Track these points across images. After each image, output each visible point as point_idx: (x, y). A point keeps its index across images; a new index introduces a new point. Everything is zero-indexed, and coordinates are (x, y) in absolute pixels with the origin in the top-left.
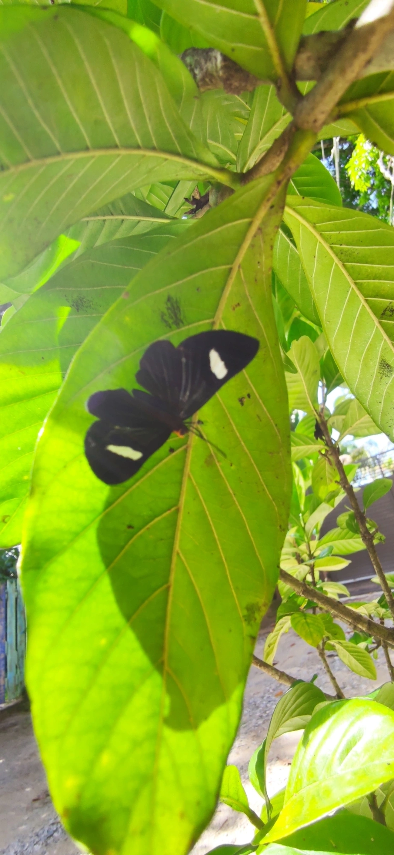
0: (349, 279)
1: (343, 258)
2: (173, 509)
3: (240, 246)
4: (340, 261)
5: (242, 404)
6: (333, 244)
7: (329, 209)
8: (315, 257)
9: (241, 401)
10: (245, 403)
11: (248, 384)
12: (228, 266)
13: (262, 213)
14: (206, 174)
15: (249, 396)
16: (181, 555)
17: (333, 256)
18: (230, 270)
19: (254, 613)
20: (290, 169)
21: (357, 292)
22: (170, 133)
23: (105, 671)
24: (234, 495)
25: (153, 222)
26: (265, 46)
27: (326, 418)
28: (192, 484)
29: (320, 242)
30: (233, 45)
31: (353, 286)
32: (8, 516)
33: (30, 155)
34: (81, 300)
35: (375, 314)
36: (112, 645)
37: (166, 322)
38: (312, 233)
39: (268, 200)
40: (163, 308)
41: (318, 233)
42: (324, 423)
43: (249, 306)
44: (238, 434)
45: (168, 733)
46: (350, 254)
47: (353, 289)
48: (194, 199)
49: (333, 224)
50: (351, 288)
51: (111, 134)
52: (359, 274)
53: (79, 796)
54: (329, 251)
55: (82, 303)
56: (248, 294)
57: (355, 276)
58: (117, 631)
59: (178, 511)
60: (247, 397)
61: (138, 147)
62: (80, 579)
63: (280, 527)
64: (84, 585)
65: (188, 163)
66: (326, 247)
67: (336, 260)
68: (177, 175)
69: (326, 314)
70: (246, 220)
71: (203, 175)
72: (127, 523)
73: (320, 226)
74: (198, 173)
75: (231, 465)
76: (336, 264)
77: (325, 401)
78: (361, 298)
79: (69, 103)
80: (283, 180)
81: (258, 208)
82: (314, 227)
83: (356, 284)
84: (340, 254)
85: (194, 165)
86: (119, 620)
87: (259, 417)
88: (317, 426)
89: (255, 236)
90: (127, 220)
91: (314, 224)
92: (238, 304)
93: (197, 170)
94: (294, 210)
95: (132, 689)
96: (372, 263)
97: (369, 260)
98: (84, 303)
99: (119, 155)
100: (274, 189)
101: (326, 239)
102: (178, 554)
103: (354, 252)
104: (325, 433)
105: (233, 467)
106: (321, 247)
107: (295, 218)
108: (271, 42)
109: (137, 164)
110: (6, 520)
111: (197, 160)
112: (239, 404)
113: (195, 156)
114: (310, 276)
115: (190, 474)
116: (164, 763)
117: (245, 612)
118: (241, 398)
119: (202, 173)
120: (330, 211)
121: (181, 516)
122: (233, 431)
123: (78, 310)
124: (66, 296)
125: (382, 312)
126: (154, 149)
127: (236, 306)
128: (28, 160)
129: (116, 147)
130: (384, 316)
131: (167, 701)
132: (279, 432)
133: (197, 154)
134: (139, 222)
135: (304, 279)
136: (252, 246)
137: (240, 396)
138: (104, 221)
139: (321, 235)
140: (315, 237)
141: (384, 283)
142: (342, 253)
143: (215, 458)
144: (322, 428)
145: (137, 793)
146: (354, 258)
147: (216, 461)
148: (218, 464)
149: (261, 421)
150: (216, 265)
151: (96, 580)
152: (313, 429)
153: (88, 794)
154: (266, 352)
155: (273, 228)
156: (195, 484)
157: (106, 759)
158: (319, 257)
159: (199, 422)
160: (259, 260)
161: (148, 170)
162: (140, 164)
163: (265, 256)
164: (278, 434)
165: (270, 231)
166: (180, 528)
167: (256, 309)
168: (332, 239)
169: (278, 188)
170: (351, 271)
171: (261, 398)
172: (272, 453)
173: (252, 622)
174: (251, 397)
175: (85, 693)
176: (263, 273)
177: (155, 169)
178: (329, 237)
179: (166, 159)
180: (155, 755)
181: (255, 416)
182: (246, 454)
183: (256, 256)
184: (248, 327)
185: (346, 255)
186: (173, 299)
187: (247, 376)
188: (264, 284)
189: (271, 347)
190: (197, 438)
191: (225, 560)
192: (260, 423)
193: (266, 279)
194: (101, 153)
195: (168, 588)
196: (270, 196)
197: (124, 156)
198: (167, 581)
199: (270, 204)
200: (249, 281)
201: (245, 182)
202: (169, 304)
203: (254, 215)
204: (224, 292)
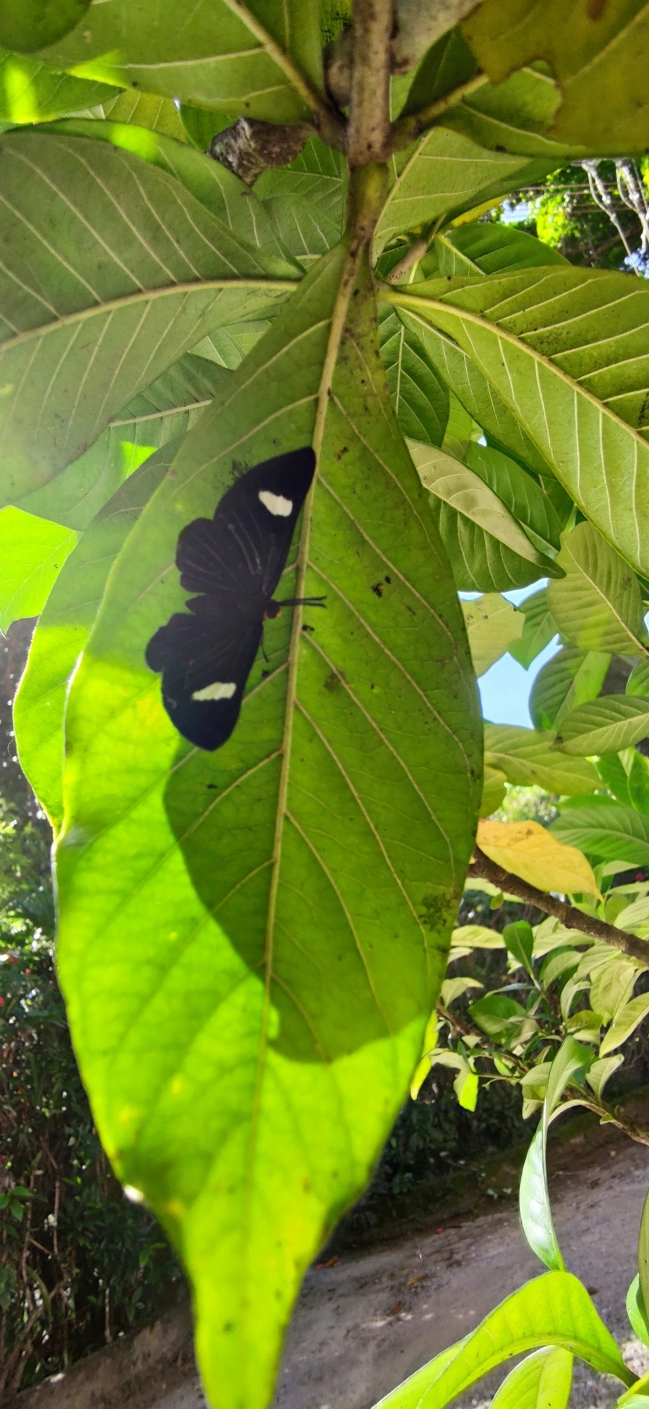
0: (566, 380)
1: (546, 349)
2: (274, 756)
3: (322, 364)
4: (543, 355)
5: (379, 594)
6: (522, 333)
7: (497, 281)
8: (503, 364)
9: (377, 590)
10: (384, 592)
11: (382, 562)
12: (312, 397)
13: (343, 306)
15: (388, 580)
16: (292, 819)
17: (528, 351)
18: (317, 401)
19: (438, 910)
20: (363, 229)
21: (587, 396)
22: (214, 253)
23: (176, 973)
24: (381, 730)
26: (284, 81)
28: (305, 718)
29: (502, 338)
30: (244, 99)
31: (577, 389)
35: (627, 421)
36: (186, 940)
38: (483, 328)
39: (346, 284)
41: (493, 324)
43: (365, 449)
44: (377, 639)
45: (275, 1059)
46: (555, 339)
47: (578, 394)
49: (512, 301)
50: (575, 393)
51: (127, 277)
52: (581, 366)
53: (139, 1134)
54: (520, 345)
56: (357, 431)
57: (572, 370)
58: (193, 924)
59: (281, 757)
60: (385, 583)
61: (172, 284)
62: (138, 856)
63: (472, 772)
65: (253, 284)
66: (511, 340)
67: (536, 357)
68: (245, 308)
69: (553, 451)
70: (322, 324)
72: (208, 782)
73: (492, 312)
74: (274, 295)
75: (373, 687)
76: (539, 364)
78: (596, 404)
81: (333, 299)
82: (483, 317)
83: (580, 383)
84: (537, 345)
86: (196, 908)
87: (409, 609)
89: (343, 342)
91: (481, 312)
92: (345, 450)
94: (441, 301)
95: (216, 999)
96: (595, 339)
97: (589, 337)
99: (147, 302)
100: (349, 266)
101: (509, 329)
102: (286, 817)
103: (561, 334)
105: (376, 690)
106: (507, 345)
107: (448, 314)
108: (290, 72)
109: (180, 309)
111: (265, 278)
112: (374, 596)
113: (263, 272)
114: (508, 399)
115: (298, 703)
116: (270, 1100)
117: (423, 910)
118: (376, 585)
120: (500, 283)
121: (287, 764)
122: (368, 635)
125: (638, 414)
126: (196, 280)
127: (342, 452)
129: (139, 291)
130: (644, 420)
131: (274, 1016)
132: (447, 625)
133: (264, 269)
136: (342, 358)
137: (374, 583)
138: (187, 412)
139: (499, 325)
140: (489, 332)
141: (625, 365)
142: (542, 343)
143: (340, 677)
145: (223, 1137)
146: (565, 343)
147: (343, 682)
148: (347, 687)
149: (414, 614)
150: (293, 400)
151: (162, 856)
153: (150, 1131)
154: (405, 509)
155: (368, 323)
156: (309, 718)
157: (177, 1086)
158: (509, 362)
159: (305, 628)
160: (362, 378)
161: (200, 313)
162: (184, 309)
163: (370, 369)
164: (445, 629)
165: (366, 329)
166: (287, 780)
167: (377, 451)
168: (518, 326)
169: (354, 262)
170: (566, 365)
171: (408, 579)
172: (441, 661)
173: (439, 926)
174: (392, 581)
175: (145, 1000)
176: (375, 396)
177: (210, 308)
178: (512, 324)
179: (220, 290)
180: (254, 1089)
181: (403, 608)
182: (396, 666)
183: (354, 372)
184: (369, 480)
185: (548, 342)
186: (241, 464)
187: (378, 551)
188: (383, 411)
189: (413, 502)
190: (305, 651)
191: (376, 828)
192: (415, 618)
193: (384, 404)
194: (119, 304)
195: (272, 865)
196: (346, 277)
197: (156, 300)
198: (270, 856)
199: (349, 289)
200: (355, 413)
202: (235, 472)
203: (330, 312)
204: (315, 435)
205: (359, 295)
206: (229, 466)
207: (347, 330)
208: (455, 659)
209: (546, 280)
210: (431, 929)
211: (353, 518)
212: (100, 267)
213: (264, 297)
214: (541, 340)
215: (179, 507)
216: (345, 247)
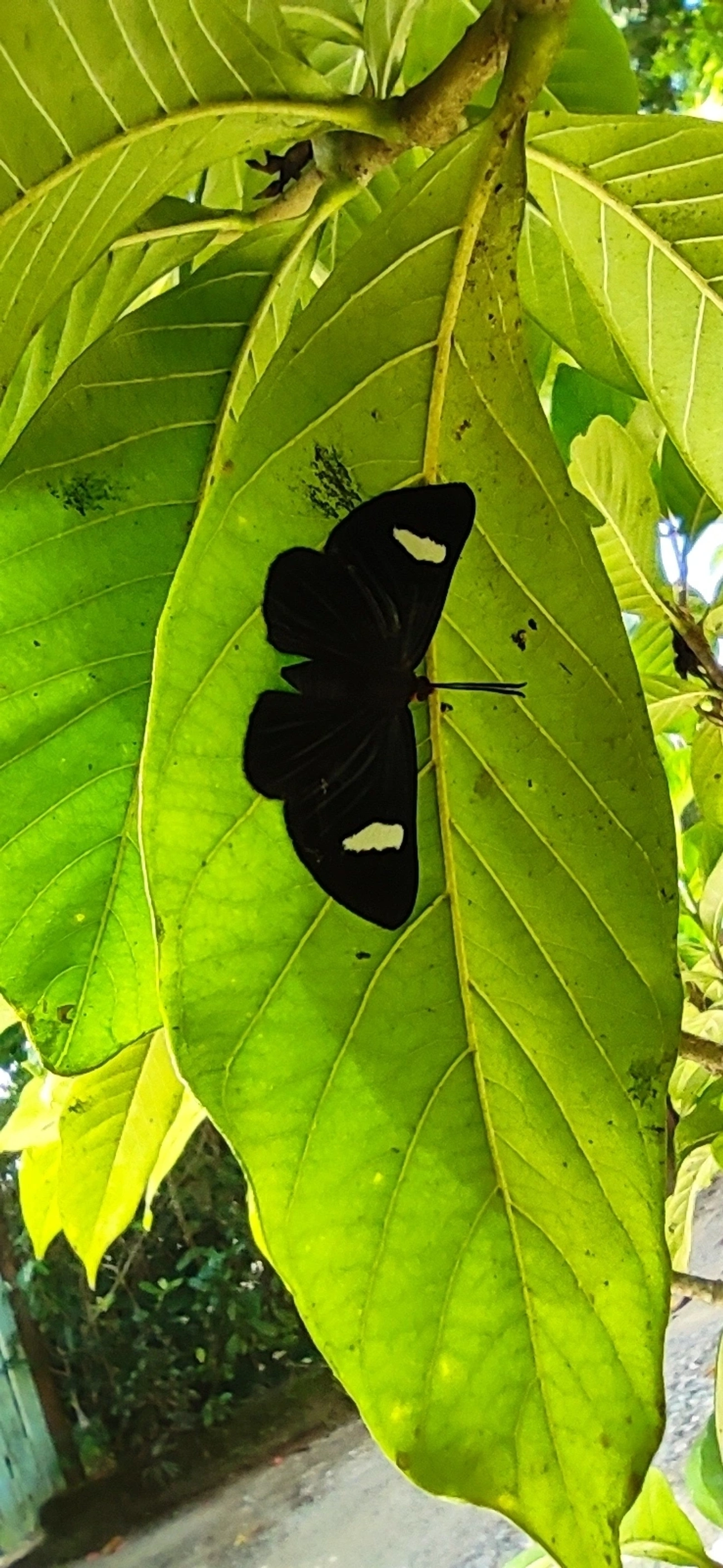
0: (694, 278)
1: (670, 231)
2: (438, 900)
3: (444, 293)
4: (664, 238)
5: (522, 646)
6: (638, 203)
7: (612, 125)
8: (600, 241)
9: (518, 640)
10: (528, 643)
11: (525, 598)
12: (429, 345)
13: (479, 209)
15: (532, 624)
16: (477, 989)
17: (645, 231)
18: (435, 351)
19: (647, 1080)
20: (522, 100)
22: (219, 59)
23: (397, 1227)
24: (551, 845)
25: (179, 236)
28: (463, 842)
29: (607, 206)
31: (707, 292)
32: (71, 1006)
34: (81, 485)
36: (396, 1182)
37: (323, 505)
38: (582, 188)
39: (488, 177)
40: (310, 475)
41: (599, 186)
42: (696, 632)
43: (491, 421)
46: (684, 218)
47: (707, 299)
48: (271, 158)
49: (631, 157)
50: (703, 299)
51: (105, 109)
52: (716, 261)
53: (418, 1433)
54: (633, 220)
55: (86, 490)
56: (481, 395)
57: (707, 267)
58: (398, 1157)
59: (448, 901)
60: (529, 629)
62: (297, 1076)
65: (269, 109)
66: (623, 212)
67: (654, 239)
69: (654, 371)
70: (447, 232)
72: (355, 950)
73: (599, 168)
74: (294, 124)
75: (530, 785)
76: (655, 247)
77: (684, 573)
80: (510, 127)
81: (468, 200)
82: (586, 173)
83: (711, 285)
84: (657, 223)
85: (284, 110)
87: (564, 664)
88: (678, 643)
89: (473, 261)
90: (121, 250)
91: (585, 165)
92: (466, 424)
93: (291, 117)
98: (90, 490)
99: (125, 147)
100: (496, 150)
101: (619, 197)
102: (472, 988)
103: (693, 212)
105: (534, 788)
106: (612, 215)
109: (161, 149)
110: (69, 1016)
111: (287, 98)
112: (515, 647)
113: (283, 88)
114: (596, 289)
115: (453, 821)
117: (631, 1082)
118: (516, 632)
119: (302, 122)
120: (616, 128)
121: (458, 911)
123: (81, 510)
124: (49, 485)
126: (193, 104)
127: (462, 428)
129: (119, 130)
132: (616, 688)
133: (286, 84)
135: (578, 285)
136: (470, 284)
137: (514, 629)
139: (606, 187)
140: (592, 195)
142: (664, 221)
143: (493, 776)
144: (692, 645)
146: (697, 226)
147: (497, 782)
148: (503, 788)
149: (570, 673)
150: (404, 351)
152: (670, 653)
153: (432, 1428)
154: (547, 516)
155: (508, 231)
156: (468, 841)
157: (446, 1367)
158: (610, 239)
159: (444, 707)
160: (490, 311)
161: (183, 150)
162: (166, 148)
163: (502, 298)
164: (615, 694)
165: (504, 241)
166: (462, 935)
167: (505, 423)
168: (633, 192)
169: (504, 145)
170: (695, 257)
171: (559, 621)
172: (611, 741)
173: (650, 1099)
174: (538, 626)
175: (374, 1269)
176: (505, 337)
177: (198, 145)
178: (625, 188)
179: (220, 117)
181: (555, 665)
182: (554, 751)
183: (481, 304)
184: (497, 469)
185: (674, 222)
186: (326, 451)
187: (519, 582)
188: (512, 361)
189: (558, 502)
191: (567, 984)
192: (571, 679)
193: (513, 348)
194: (95, 156)
195: (471, 1056)
196: (489, 166)
197: (136, 143)
198: (467, 1046)
199: (491, 184)
200: (479, 364)
201: (408, 120)
202: (320, 463)
203: (462, 216)
204: (432, 405)
205: (502, 193)
206: (307, 453)
207: (479, 243)
208: (629, 737)
209: (682, 136)
210: (642, 1104)
211: (483, 532)
213: (280, 126)
214: (664, 216)
215: (242, 520)
216: (493, 123)
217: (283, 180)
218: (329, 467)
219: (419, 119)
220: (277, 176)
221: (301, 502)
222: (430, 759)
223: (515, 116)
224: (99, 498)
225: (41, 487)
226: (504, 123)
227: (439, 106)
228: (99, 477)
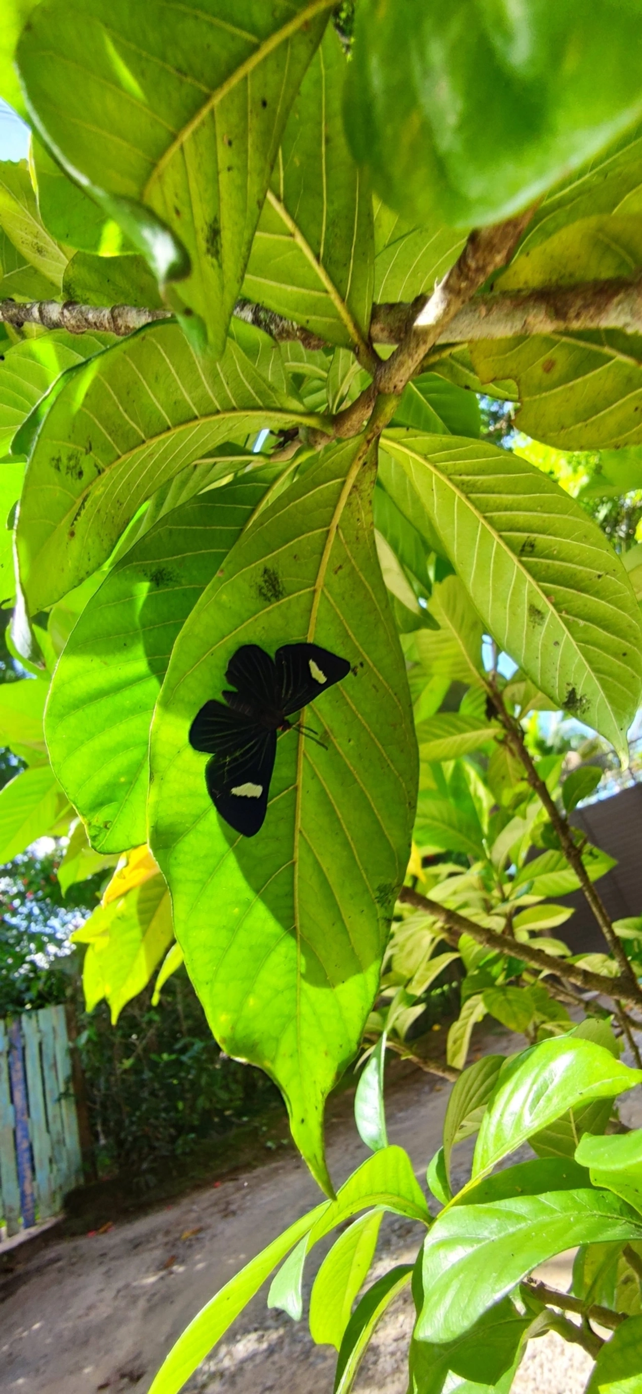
0: (476, 513)
1: (466, 490)
2: (291, 788)
3: (335, 507)
4: (463, 493)
5: (355, 674)
6: (451, 475)
7: (439, 439)
8: (433, 490)
10: (359, 674)
11: (359, 651)
12: (325, 529)
13: (354, 472)
14: (293, 421)
15: (362, 665)
16: (304, 833)
17: (453, 488)
18: (328, 532)
19: (387, 895)
20: (378, 427)
21: (488, 527)
22: (249, 391)
23: (242, 934)
24: (356, 773)
25: (232, 462)
26: (340, 319)
27: (500, 688)
28: (309, 763)
29: (435, 475)
30: (307, 318)
31: (482, 521)
32: (110, 822)
33: (120, 453)
34: (160, 573)
35: (513, 550)
36: (245, 914)
37: (264, 595)
38: (424, 465)
39: (360, 458)
40: (260, 581)
41: (432, 465)
42: (498, 696)
43: (353, 568)
44: (353, 707)
45: (305, 986)
46: (471, 485)
47: (482, 524)
48: (280, 431)
49: (448, 454)
51: (190, 408)
52: (487, 507)
53: (233, 1028)
54: (448, 483)
55: (162, 576)
56: (350, 555)
57: (482, 508)
58: (248, 903)
59: (296, 789)
60: (359, 667)
61: (218, 412)
62: (206, 856)
63: (410, 803)
64: (212, 861)
65: (271, 414)
66: (443, 478)
67: (458, 493)
70: (339, 480)
71: (289, 422)
73: (433, 457)
75: (350, 741)
76: (458, 497)
78: (494, 534)
79: (152, 396)
80: (373, 438)
81: (350, 467)
82: (426, 458)
83: (485, 518)
84: (461, 486)
85: (279, 415)
86: (248, 893)
87: (374, 686)
88: (489, 701)
89: (350, 494)
90: (201, 464)
91: (425, 455)
92: (340, 567)
94: (398, 443)
95: (269, 950)
96: (499, 493)
97: (496, 490)
98: (164, 576)
99: (198, 425)
100: (364, 448)
101: (442, 471)
102: (301, 832)
103: (476, 483)
104: (499, 710)
105: (352, 743)
106: (438, 480)
108: (344, 315)
109: (216, 426)
110: (108, 826)
111: (280, 411)
114: (431, 512)
115: (305, 753)
116: (305, 1009)
117: (377, 894)
119: (287, 421)
121: (300, 794)
122: (347, 704)
123: (158, 584)
124: (144, 571)
125: (520, 548)
126: (234, 409)
127: (338, 569)
128: (119, 457)
129: (196, 418)
130: (524, 553)
131: (303, 961)
132: (399, 701)
133: (281, 404)
134: (215, 464)
136: (349, 504)
139: (435, 466)
140: (428, 469)
141: (517, 515)
142: (463, 485)
143: (330, 734)
144: (496, 703)
145: (283, 1028)
146: (477, 489)
147: (332, 737)
148: (334, 741)
149: (377, 691)
150: (313, 530)
151: (222, 857)
153: (240, 1027)
154: (376, 614)
155: (368, 484)
156: (312, 762)
157: (252, 1001)
158: (437, 490)
160: (358, 517)
161: (228, 428)
163: (364, 512)
164: (398, 704)
165: (366, 487)
166: (300, 806)
167: (361, 570)
168: (448, 470)
169: (368, 446)
170: (477, 503)
171: (375, 666)
172: (394, 726)
173: (386, 905)
174: (364, 666)
175: (226, 950)
176: (364, 530)
177: (235, 426)
178: (445, 468)
180: (296, 1002)
181: (371, 686)
182: (365, 727)
183: (354, 514)
184: (354, 591)
186: (270, 570)
187: (357, 644)
189: (382, 609)
190: (309, 714)
191: (352, 840)
192: (378, 694)
193: (368, 536)
194: (182, 428)
195: (294, 864)
196: (361, 454)
197: (204, 423)
198: (292, 858)
199: (361, 462)
200: (350, 541)
201: (336, 426)
202: (266, 576)
203: (346, 474)
204: (324, 557)
205: (366, 466)
206: (261, 572)
207: (354, 487)
208: (403, 725)
210: (382, 906)
211: (342, 619)
212: (175, 403)
213: (276, 422)
214: (463, 483)
215: (224, 597)
216: (363, 437)
217: (285, 442)
218: (270, 578)
219: (341, 426)
220: (282, 439)
221: (254, 592)
222: (299, 720)
223: (374, 435)
224: (168, 580)
225: (140, 571)
226: (369, 437)
227: (349, 423)
228: (169, 570)
